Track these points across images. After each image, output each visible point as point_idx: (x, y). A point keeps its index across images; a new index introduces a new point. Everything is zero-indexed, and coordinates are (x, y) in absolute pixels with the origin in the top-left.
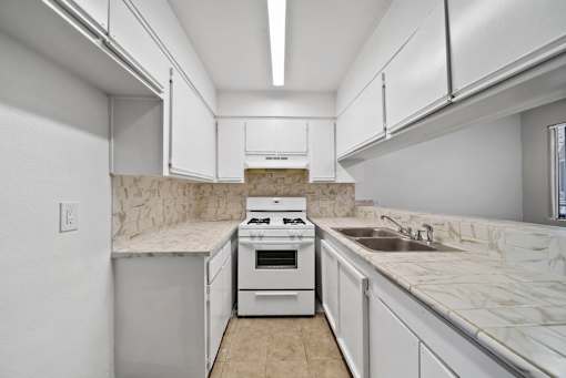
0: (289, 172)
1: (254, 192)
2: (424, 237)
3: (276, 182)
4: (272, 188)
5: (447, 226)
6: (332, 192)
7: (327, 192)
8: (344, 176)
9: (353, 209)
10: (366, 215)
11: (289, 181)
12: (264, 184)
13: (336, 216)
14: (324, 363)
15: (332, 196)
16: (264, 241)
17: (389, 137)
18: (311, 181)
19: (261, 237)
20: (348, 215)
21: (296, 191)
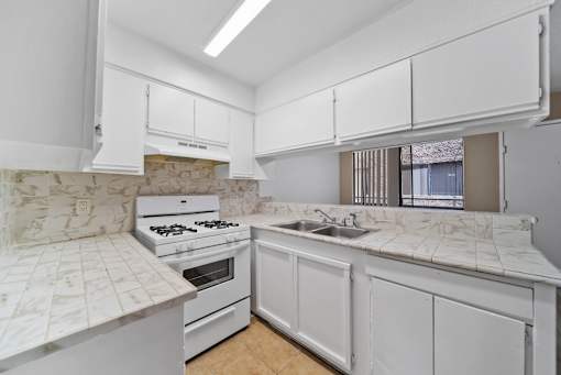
0: (196, 164)
1: (145, 189)
2: (349, 223)
3: (179, 176)
4: (174, 183)
5: (364, 213)
6: (240, 189)
7: (236, 189)
8: (259, 174)
9: (259, 205)
10: (276, 210)
11: (196, 175)
12: (162, 178)
13: (243, 213)
14: (291, 366)
15: (241, 193)
16: (196, 255)
17: (338, 143)
18: (231, 177)
19: (191, 250)
20: (254, 212)
21: (204, 188)
